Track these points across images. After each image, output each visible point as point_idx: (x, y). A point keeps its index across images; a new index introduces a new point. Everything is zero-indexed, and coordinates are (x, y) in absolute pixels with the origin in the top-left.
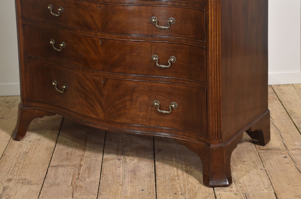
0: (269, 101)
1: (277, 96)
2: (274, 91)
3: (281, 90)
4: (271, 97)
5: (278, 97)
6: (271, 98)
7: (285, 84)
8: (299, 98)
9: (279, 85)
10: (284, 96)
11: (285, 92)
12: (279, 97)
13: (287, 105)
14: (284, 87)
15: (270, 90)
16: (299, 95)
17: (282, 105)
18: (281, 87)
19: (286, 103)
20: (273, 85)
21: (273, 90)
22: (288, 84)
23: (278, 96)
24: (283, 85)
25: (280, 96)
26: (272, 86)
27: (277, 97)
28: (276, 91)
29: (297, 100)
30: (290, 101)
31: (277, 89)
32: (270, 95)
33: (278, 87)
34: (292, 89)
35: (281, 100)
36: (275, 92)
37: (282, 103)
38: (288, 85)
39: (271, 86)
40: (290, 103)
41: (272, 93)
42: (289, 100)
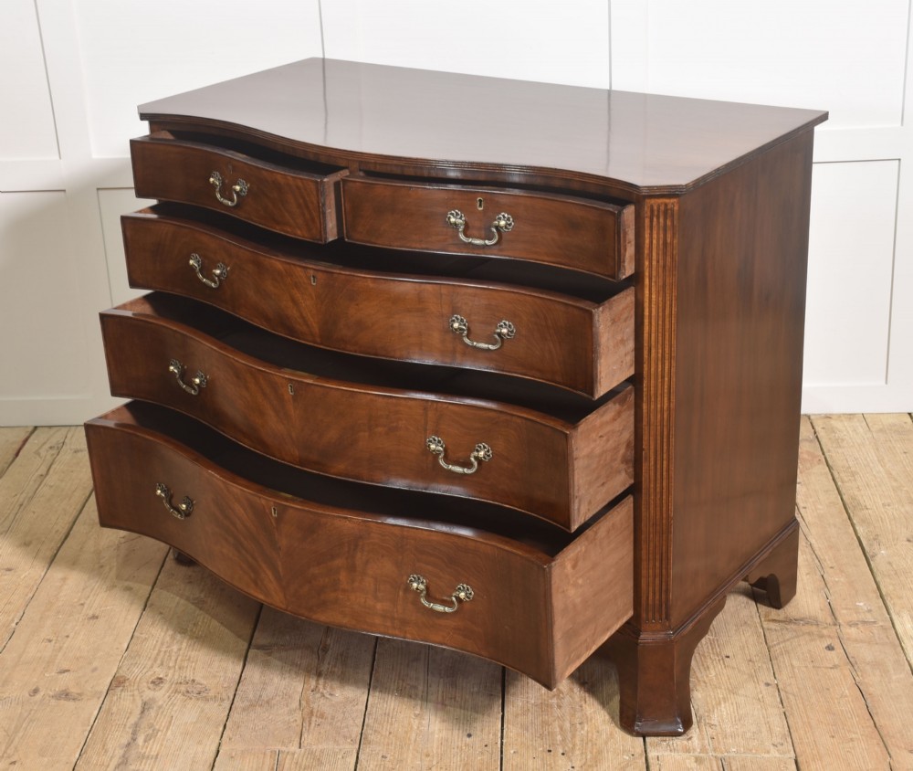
0: (800, 466)
1: (822, 449)
2: (815, 433)
3: (833, 430)
4: (808, 452)
5: (823, 454)
6: (805, 456)
7: (844, 414)
8: (876, 458)
9: (828, 417)
10: (840, 451)
11: (843, 440)
12: (826, 454)
13: (846, 479)
14: (842, 421)
15: (805, 431)
16: (877, 449)
17: (834, 479)
18: (833, 422)
19: (842, 475)
20: (815, 415)
21: (813, 431)
22: (850, 414)
23: (825, 450)
24: (840, 416)
25: (829, 451)
26: (812, 417)
27: (821, 453)
28: (821, 434)
29: (871, 465)
30: (853, 469)
31: (823, 428)
32: (805, 448)
33: (826, 420)
34: (861, 430)
35: (830, 463)
36: (817, 437)
37: (832, 475)
38: (851, 416)
39: (809, 417)
40: (853, 474)
41: (811, 441)
42: (851, 464)
